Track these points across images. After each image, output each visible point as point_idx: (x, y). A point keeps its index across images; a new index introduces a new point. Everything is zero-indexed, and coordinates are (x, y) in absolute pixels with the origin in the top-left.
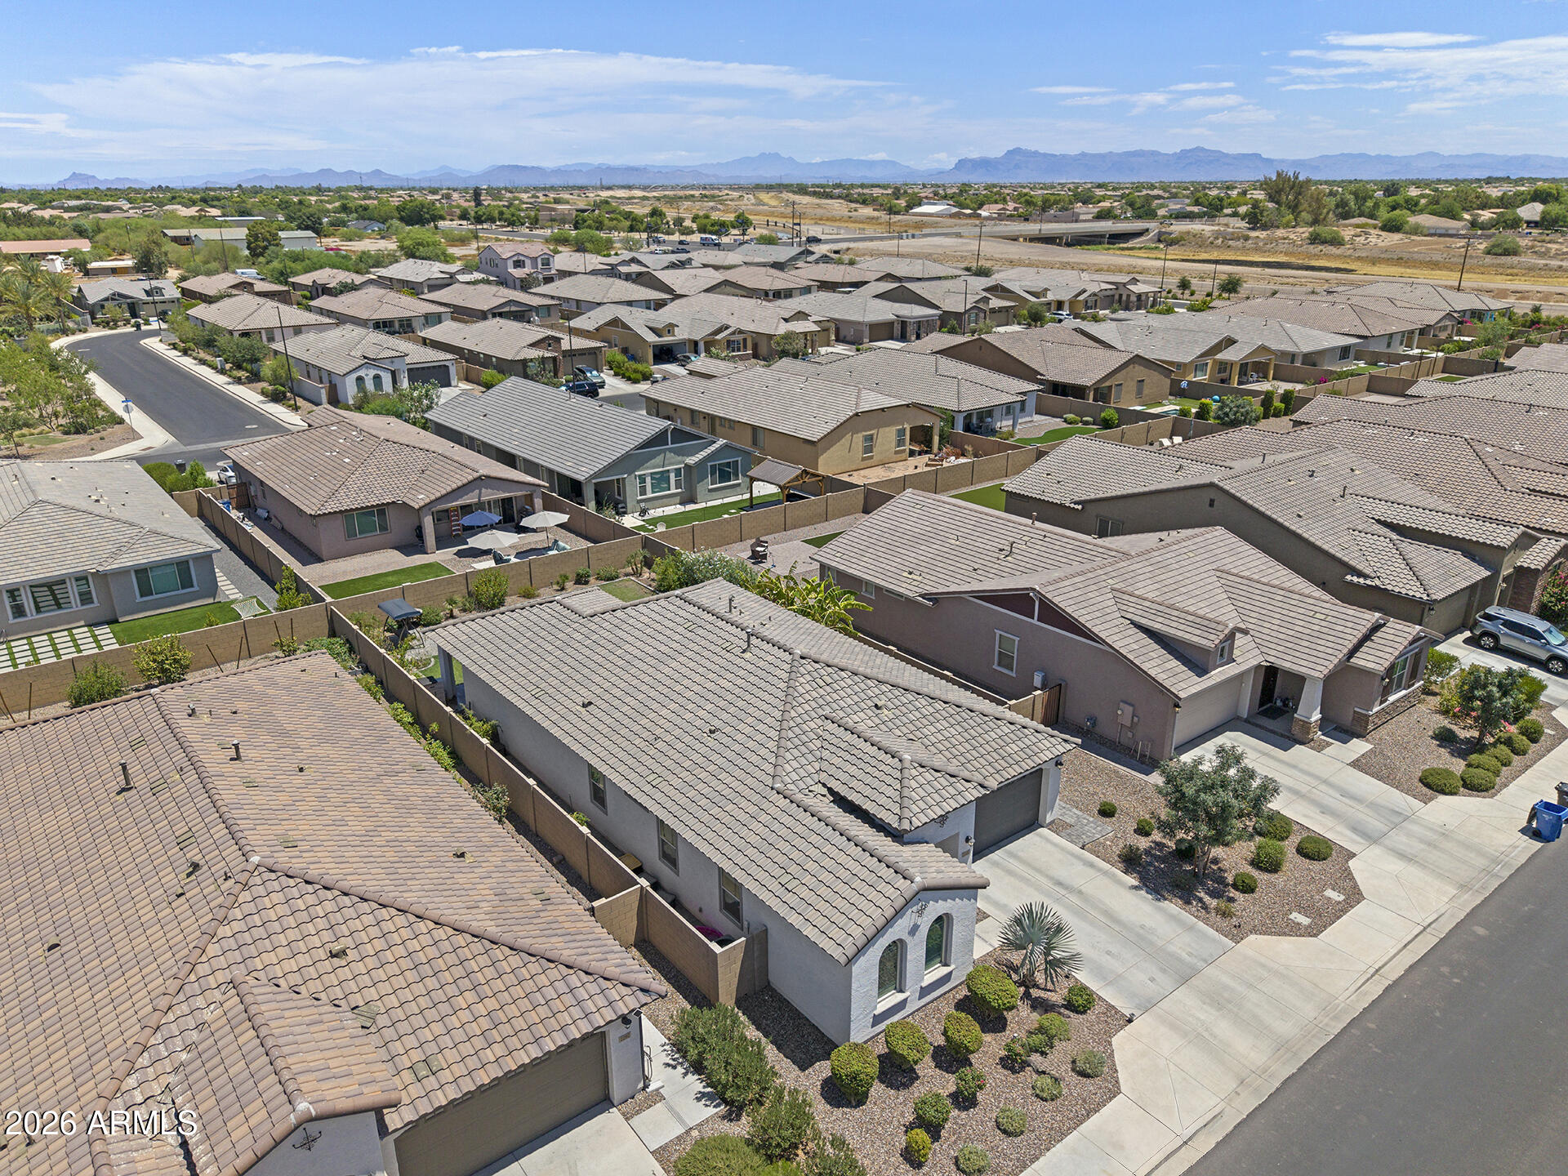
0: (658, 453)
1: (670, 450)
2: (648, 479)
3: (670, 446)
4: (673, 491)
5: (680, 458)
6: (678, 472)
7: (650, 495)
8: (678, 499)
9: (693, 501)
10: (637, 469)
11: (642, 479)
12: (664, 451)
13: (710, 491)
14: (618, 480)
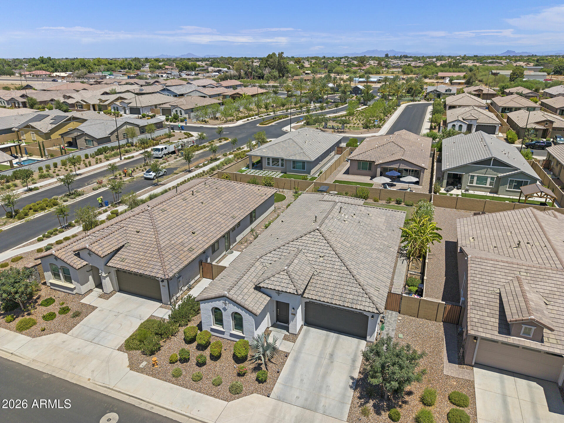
0: (484, 168)
1: (491, 168)
2: (475, 178)
3: (491, 166)
4: (488, 186)
5: (495, 173)
6: (492, 178)
7: (474, 184)
8: (489, 190)
9: (496, 193)
10: (471, 172)
11: (473, 177)
12: (487, 168)
13: (507, 191)
14: (460, 174)
